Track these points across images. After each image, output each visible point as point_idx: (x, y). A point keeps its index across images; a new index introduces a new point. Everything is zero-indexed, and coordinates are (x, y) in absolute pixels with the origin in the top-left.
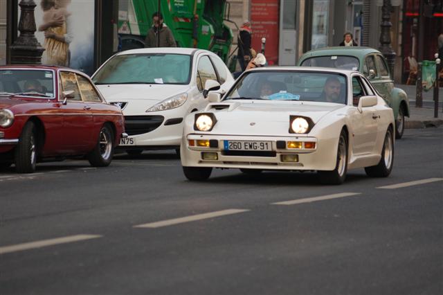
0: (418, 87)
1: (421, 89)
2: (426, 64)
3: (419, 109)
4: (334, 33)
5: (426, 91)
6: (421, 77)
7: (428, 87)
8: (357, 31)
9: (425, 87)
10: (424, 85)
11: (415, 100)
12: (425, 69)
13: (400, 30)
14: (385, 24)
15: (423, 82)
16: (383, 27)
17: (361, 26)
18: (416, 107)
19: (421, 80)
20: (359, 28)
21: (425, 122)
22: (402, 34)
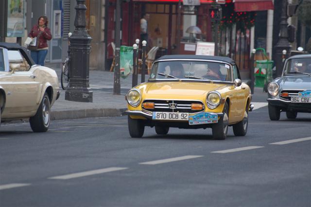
0: (116, 74)
1: (118, 75)
2: (124, 50)
3: (117, 96)
4: (32, 17)
5: (124, 77)
6: (119, 63)
7: (126, 74)
8: (58, 14)
9: (123, 73)
10: (122, 71)
11: (112, 87)
12: (123, 55)
13: (103, 15)
14: (80, 7)
15: (121, 68)
16: (77, 9)
17: (61, 9)
18: (114, 94)
19: (119, 66)
20: (60, 12)
21: (121, 110)
22: (106, 18)
